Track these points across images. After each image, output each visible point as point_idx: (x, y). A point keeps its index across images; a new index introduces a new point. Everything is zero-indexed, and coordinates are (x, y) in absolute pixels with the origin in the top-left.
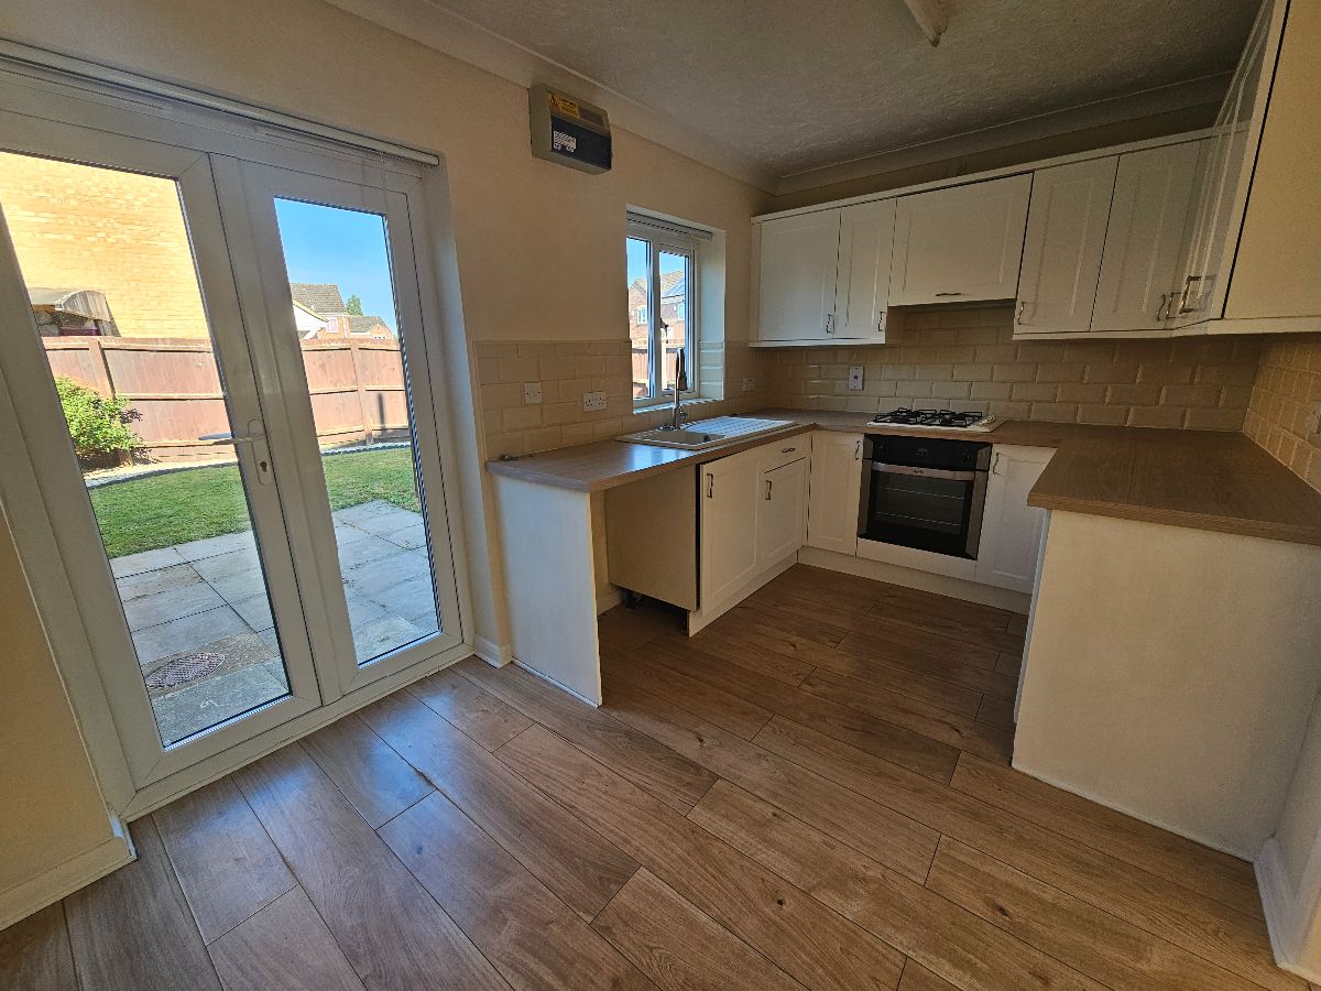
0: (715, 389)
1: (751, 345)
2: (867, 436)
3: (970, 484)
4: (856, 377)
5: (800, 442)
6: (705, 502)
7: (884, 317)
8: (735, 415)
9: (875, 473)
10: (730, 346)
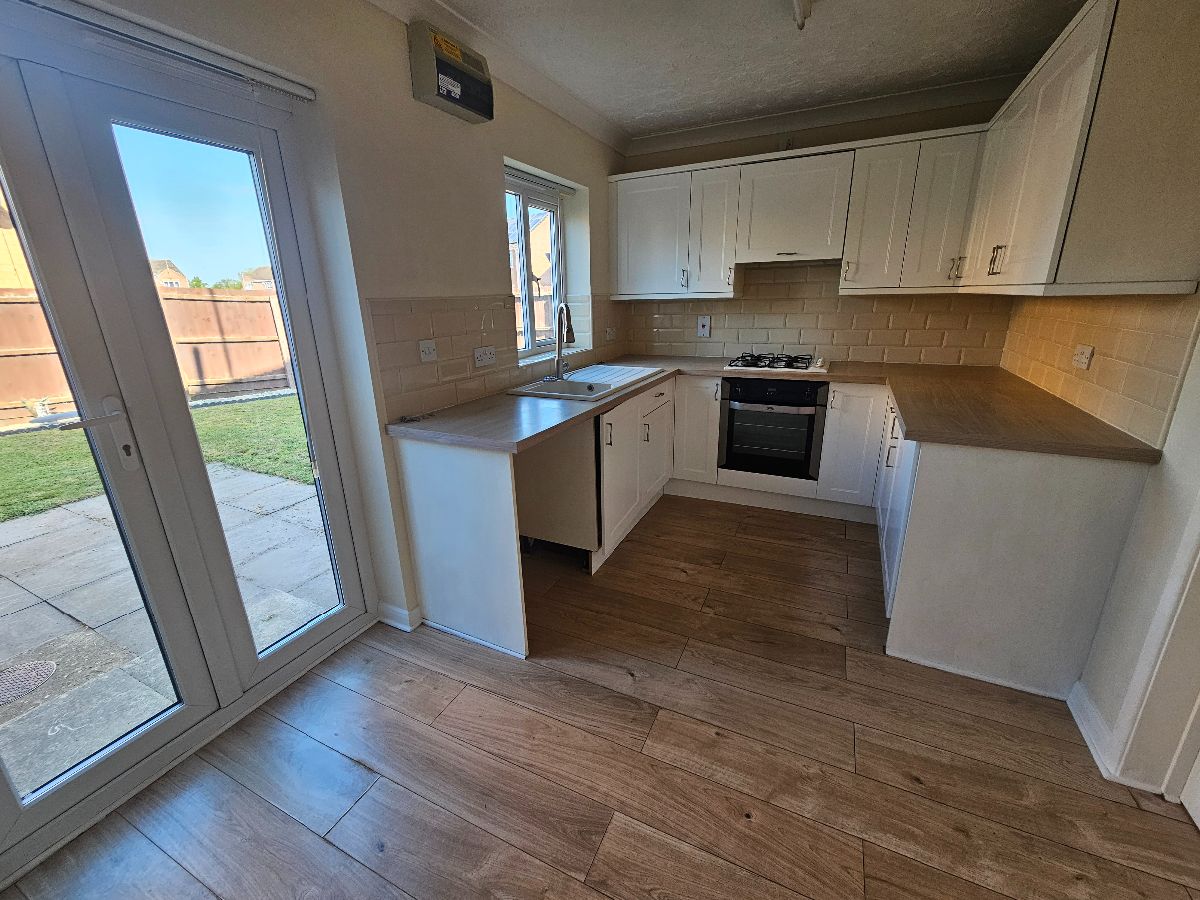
1: (613, 298)
2: (724, 379)
3: (811, 418)
4: (703, 326)
6: (606, 450)
7: (733, 271)
8: (601, 363)
9: (732, 411)
10: (597, 301)
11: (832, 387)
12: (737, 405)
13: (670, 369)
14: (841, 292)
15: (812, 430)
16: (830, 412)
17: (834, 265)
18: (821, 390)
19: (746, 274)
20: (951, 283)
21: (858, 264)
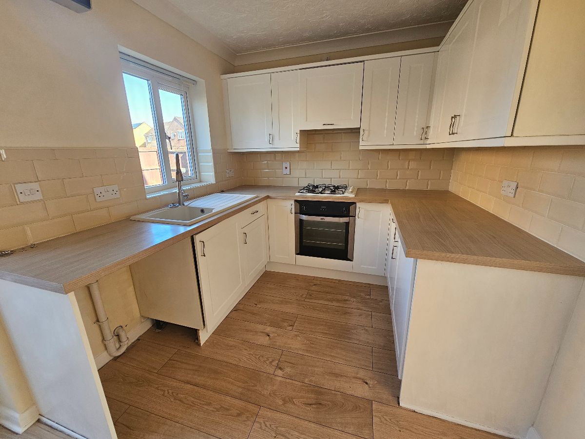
0: (209, 176)
1: (229, 151)
2: (296, 201)
3: (347, 224)
4: (286, 168)
5: (260, 207)
6: (200, 259)
7: (299, 135)
8: (222, 191)
9: (301, 221)
10: (215, 152)
11: (358, 205)
12: (304, 217)
13: (263, 194)
14: (361, 148)
15: (347, 231)
16: (358, 221)
17: (356, 132)
18: (352, 208)
19: (307, 136)
20: (422, 142)
21: (369, 131)
